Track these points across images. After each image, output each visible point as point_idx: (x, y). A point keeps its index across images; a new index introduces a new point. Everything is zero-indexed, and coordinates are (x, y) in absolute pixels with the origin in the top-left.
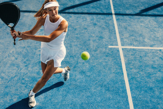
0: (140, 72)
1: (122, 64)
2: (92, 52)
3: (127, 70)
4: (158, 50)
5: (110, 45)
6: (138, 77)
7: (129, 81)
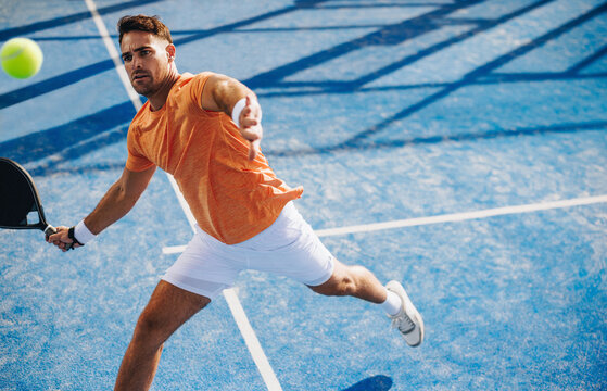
0: (304, 324)
1: (231, 307)
2: (100, 280)
3: (253, 325)
4: (343, 238)
5: (169, 245)
6: (299, 343)
7: (273, 363)
